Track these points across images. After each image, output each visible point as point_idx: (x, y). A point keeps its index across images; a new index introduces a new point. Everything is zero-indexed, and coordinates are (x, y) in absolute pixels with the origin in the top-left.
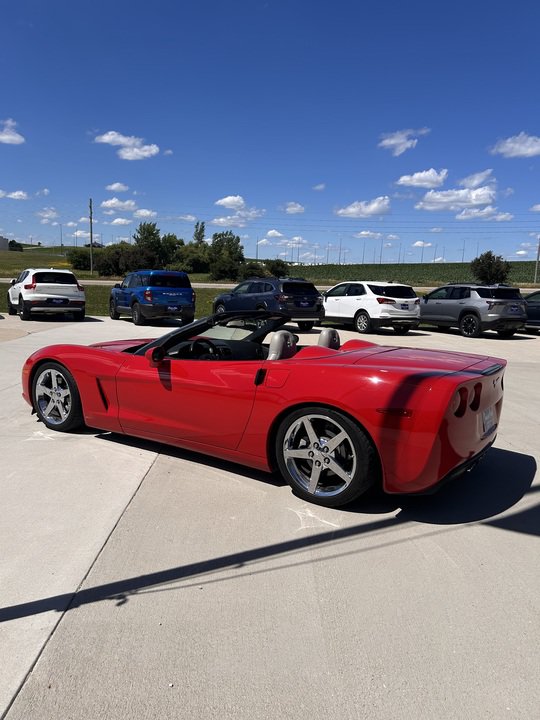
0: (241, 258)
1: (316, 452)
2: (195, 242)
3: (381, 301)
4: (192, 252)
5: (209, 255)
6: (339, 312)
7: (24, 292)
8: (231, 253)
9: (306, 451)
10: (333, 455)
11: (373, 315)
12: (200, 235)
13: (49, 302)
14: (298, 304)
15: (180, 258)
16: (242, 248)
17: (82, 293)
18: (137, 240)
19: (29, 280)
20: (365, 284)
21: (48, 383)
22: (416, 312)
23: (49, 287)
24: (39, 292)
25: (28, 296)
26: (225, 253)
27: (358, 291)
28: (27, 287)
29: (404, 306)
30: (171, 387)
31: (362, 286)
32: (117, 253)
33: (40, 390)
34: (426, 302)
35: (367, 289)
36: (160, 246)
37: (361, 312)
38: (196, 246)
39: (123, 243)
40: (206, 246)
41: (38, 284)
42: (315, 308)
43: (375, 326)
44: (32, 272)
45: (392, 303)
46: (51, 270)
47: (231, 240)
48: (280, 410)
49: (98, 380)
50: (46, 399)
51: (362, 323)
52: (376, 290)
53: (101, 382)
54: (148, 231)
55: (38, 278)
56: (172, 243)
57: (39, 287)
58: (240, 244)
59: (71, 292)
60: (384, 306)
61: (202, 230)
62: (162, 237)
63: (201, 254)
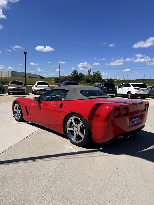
0: (101, 79)
1: (75, 128)
2: (88, 75)
3: (135, 89)
4: (87, 77)
5: (92, 78)
6: (122, 92)
7: (35, 87)
8: (98, 77)
9: (73, 128)
10: (79, 129)
11: (133, 93)
12: (89, 73)
13: (41, 90)
14: (108, 90)
15: (83, 79)
16: (101, 76)
17: (50, 88)
18: (72, 75)
19: (36, 84)
20: (130, 84)
21: (16, 108)
22: (147, 92)
23: (41, 86)
24: (38, 87)
25: (36, 88)
26: (96, 78)
27: (128, 86)
28: (35, 86)
29: (143, 90)
30: (41, 109)
31: (129, 84)
32: (66, 78)
33: (15, 110)
34: (151, 89)
35: (131, 85)
36: (78, 76)
37: (129, 92)
38: (88, 76)
39: (69, 76)
40: (91, 76)
41: (38, 85)
42: (114, 91)
43: (133, 96)
44: (37, 82)
45: (139, 89)
46: (42, 82)
47: (98, 74)
48: (66, 114)
49: (26, 107)
50: (16, 112)
51: (129, 96)
52: (134, 85)
53: (27, 107)
54: (75, 72)
55: (38, 84)
56: (81, 75)
57: (39, 86)
58: (101, 75)
59: (47, 87)
60: (136, 90)
61: (90, 71)
62: (78, 73)
63: (89, 78)
